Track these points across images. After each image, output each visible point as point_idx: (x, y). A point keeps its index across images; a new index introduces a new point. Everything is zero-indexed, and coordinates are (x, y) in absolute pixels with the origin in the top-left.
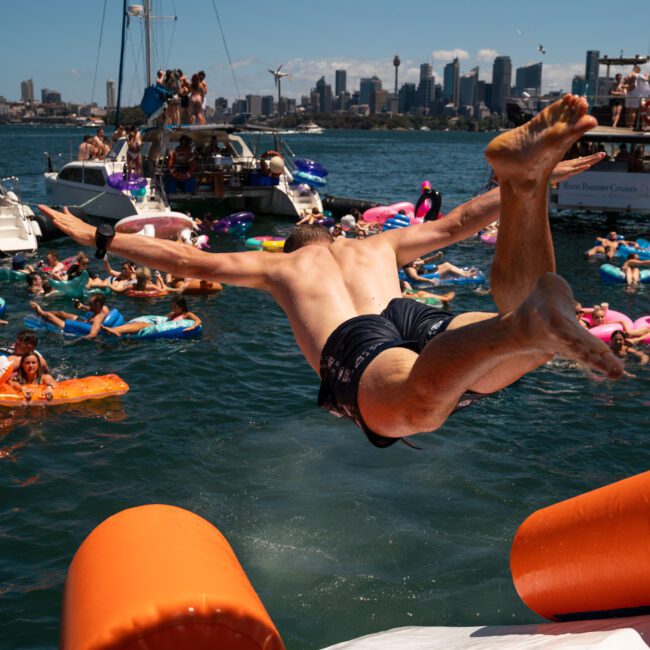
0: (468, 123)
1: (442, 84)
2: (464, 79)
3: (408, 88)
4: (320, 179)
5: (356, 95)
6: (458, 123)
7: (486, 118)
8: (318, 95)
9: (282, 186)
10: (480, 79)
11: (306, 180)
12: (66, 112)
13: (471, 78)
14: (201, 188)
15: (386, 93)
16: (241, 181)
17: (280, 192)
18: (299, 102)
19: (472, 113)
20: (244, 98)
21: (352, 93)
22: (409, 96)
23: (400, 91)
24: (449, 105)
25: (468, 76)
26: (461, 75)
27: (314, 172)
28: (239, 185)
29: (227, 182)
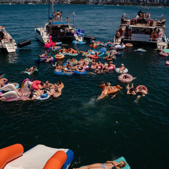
9: (75, 35)
14: (58, 36)
16: (66, 35)
27: (81, 32)
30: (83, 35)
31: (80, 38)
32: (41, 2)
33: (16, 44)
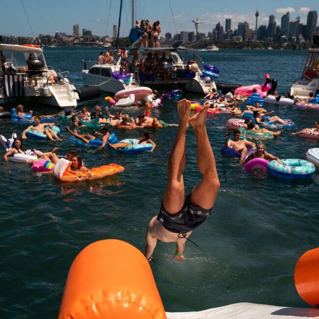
0: (293, 46)
1: (280, 26)
2: (292, 23)
3: (262, 27)
4: (216, 75)
5: (236, 31)
6: (288, 46)
7: (302, 43)
8: (216, 31)
9: (197, 78)
10: (300, 23)
11: (209, 75)
12: (94, 40)
13: (296, 22)
14: (157, 78)
15: (251, 30)
16: (177, 76)
17: (196, 81)
18: (207, 35)
19: (295, 40)
20: (180, 33)
21: (233, 30)
22: (262, 32)
23: (258, 30)
24: (283, 37)
25: (294, 21)
26: (290, 21)
27: (213, 71)
28: (175, 77)
29: (170, 76)
33: (75, 89)
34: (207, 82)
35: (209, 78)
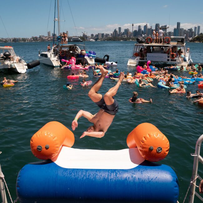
1: (143, 30)
2: (148, 29)
3: (135, 31)
8: (115, 33)
9: (86, 57)
10: (152, 29)
13: (150, 29)
15: (130, 32)
18: (110, 35)
21: (122, 32)
22: (136, 33)
25: (149, 28)
26: (148, 28)
27: (93, 54)
30: (95, 57)
31: (92, 60)
32: (32, 40)
33: (26, 64)
34: (90, 59)
35: (91, 57)
